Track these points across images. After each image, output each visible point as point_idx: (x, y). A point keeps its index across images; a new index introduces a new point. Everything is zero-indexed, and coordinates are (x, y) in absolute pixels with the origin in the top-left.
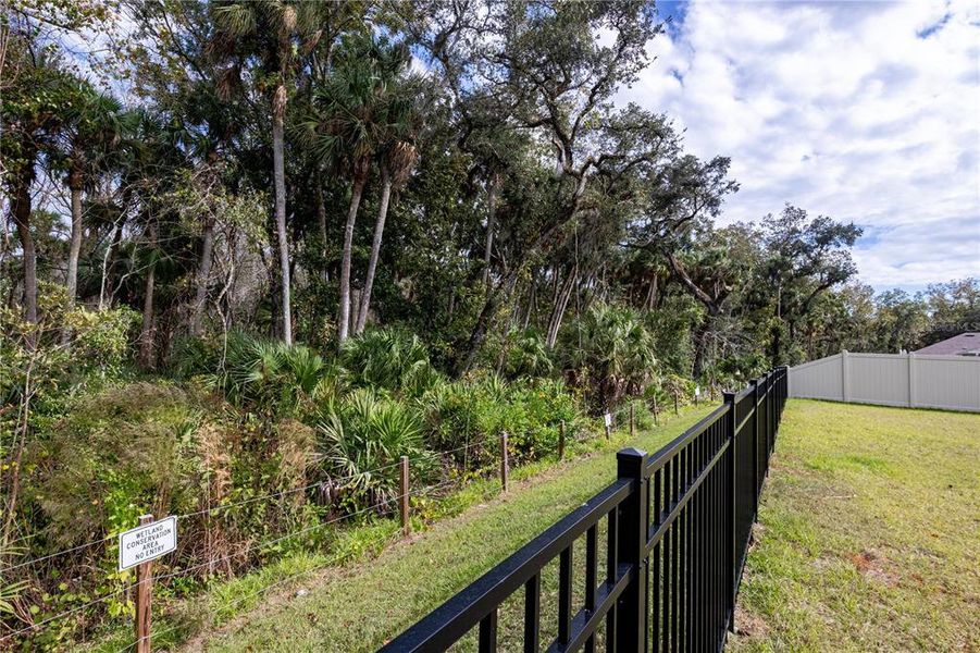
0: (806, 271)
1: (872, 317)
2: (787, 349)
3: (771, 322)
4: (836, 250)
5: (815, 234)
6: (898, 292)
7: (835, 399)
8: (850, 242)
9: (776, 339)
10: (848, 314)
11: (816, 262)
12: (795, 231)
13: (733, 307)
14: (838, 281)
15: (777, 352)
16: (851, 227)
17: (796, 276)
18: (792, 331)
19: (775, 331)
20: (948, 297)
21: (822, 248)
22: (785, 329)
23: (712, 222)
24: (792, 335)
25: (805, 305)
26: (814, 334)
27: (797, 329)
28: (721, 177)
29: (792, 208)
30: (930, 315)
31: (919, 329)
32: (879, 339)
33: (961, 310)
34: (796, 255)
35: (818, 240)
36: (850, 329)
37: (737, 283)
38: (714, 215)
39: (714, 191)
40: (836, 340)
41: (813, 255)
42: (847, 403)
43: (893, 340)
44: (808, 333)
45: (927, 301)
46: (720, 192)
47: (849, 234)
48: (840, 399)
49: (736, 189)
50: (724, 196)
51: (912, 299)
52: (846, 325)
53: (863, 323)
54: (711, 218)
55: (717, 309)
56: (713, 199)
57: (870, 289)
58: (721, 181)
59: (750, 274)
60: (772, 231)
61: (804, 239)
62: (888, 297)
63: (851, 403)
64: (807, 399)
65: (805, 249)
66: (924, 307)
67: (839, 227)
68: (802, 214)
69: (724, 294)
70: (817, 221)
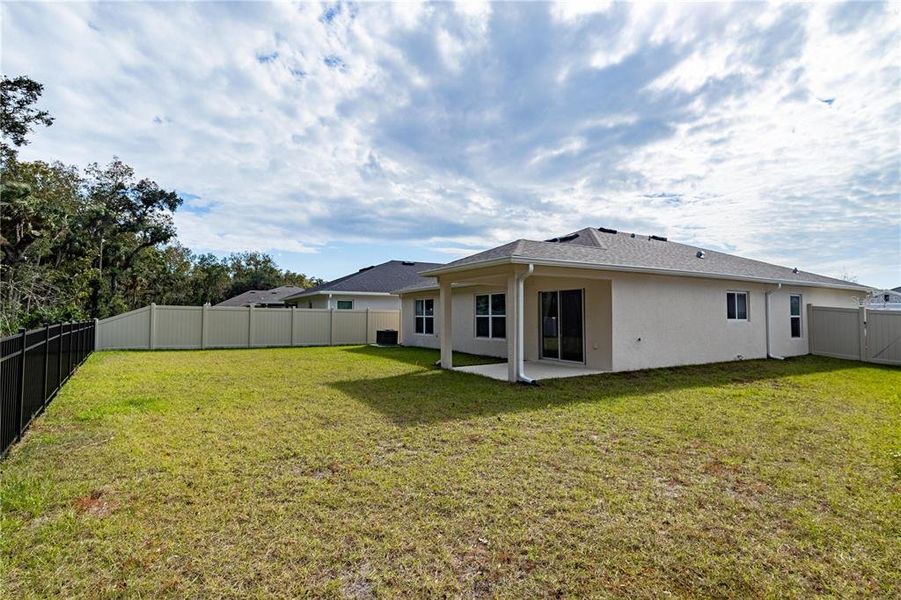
0: (131, 228)
1: (188, 274)
2: (107, 302)
3: (91, 273)
4: (161, 212)
5: (141, 194)
6: (211, 256)
7: (142, 347)
8: (172, 207)
9: (95, 292)
10: (170, 272)
11: (140, 220)
12: (121, 186)
13: (41, 254)
14: (160, 241)
15: (95, 305)
16: (173, 195)
17: (120, 231)
18: (113, 284)
19: (94, 284)
20: (243, 263)
21: (147, 208)
22: (106, 283)
23: (14, 151)
24: (113, 288)
25: (128, 259)
26: (139, 288)
27: (119, 283)
28: (28, 102)
29: (120, 163)
30: (231, 276)
31: (223, 286)
32: (194, 294)
33: (249, 273)
34: (123, 211)
35: (144, 200)
36: (171, 284)
37: (48, 228)
38: (18, 143)
39: (18, 115)
40: (159, 294)
41: (138, 213)
42: (152, 351)
43: (205, 295)
44: (133, 287)
45: (229, 265)
46: (28, 119)
47: (172, 201)
48: (146, 347)
49: (49, 123)
50: (31, 125)
51: (220, 262)
52: (168, 281)
53: (183, 279)
54: (12, 146)
55: (18, 255)
56: (16, 125)
57: (187, 251)
58: (28, 107)
59: (65, 222)
60: (98, 181)
61: (131, 197)
62: (203, 259)
63: (156, 350)
64: (114, 350)
65: (130, 206)
66: (228, 270)
67: (162, 192)
68: (129, 172)
69: (28, 239)
70: (143, 182)
